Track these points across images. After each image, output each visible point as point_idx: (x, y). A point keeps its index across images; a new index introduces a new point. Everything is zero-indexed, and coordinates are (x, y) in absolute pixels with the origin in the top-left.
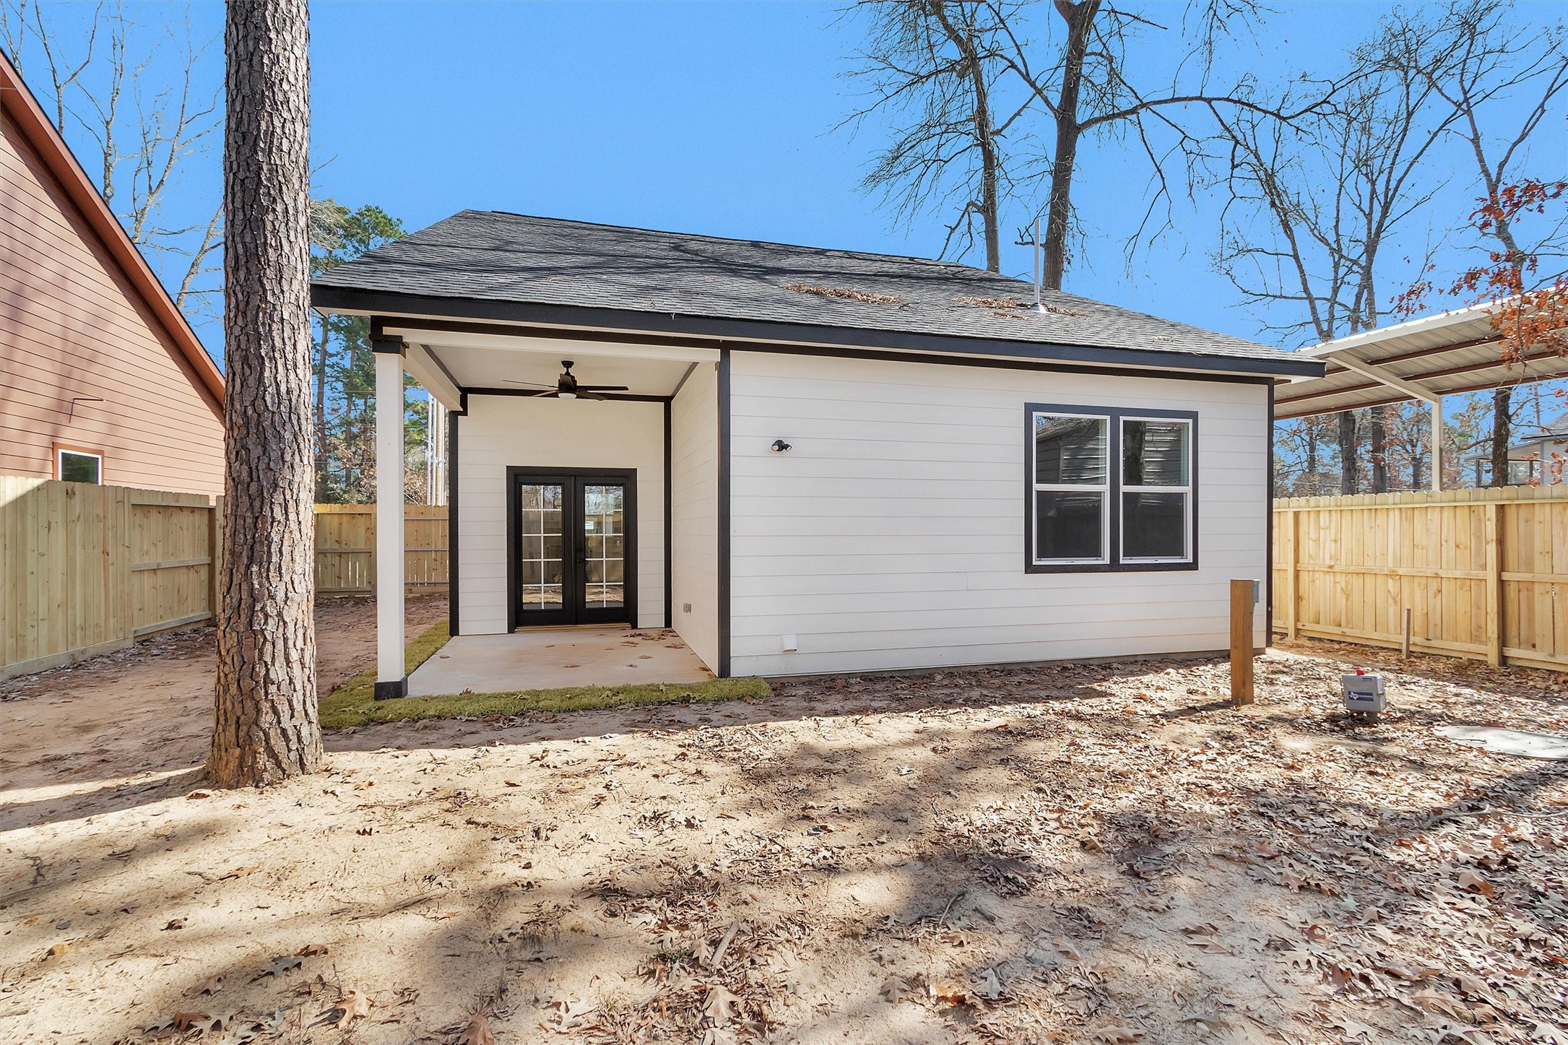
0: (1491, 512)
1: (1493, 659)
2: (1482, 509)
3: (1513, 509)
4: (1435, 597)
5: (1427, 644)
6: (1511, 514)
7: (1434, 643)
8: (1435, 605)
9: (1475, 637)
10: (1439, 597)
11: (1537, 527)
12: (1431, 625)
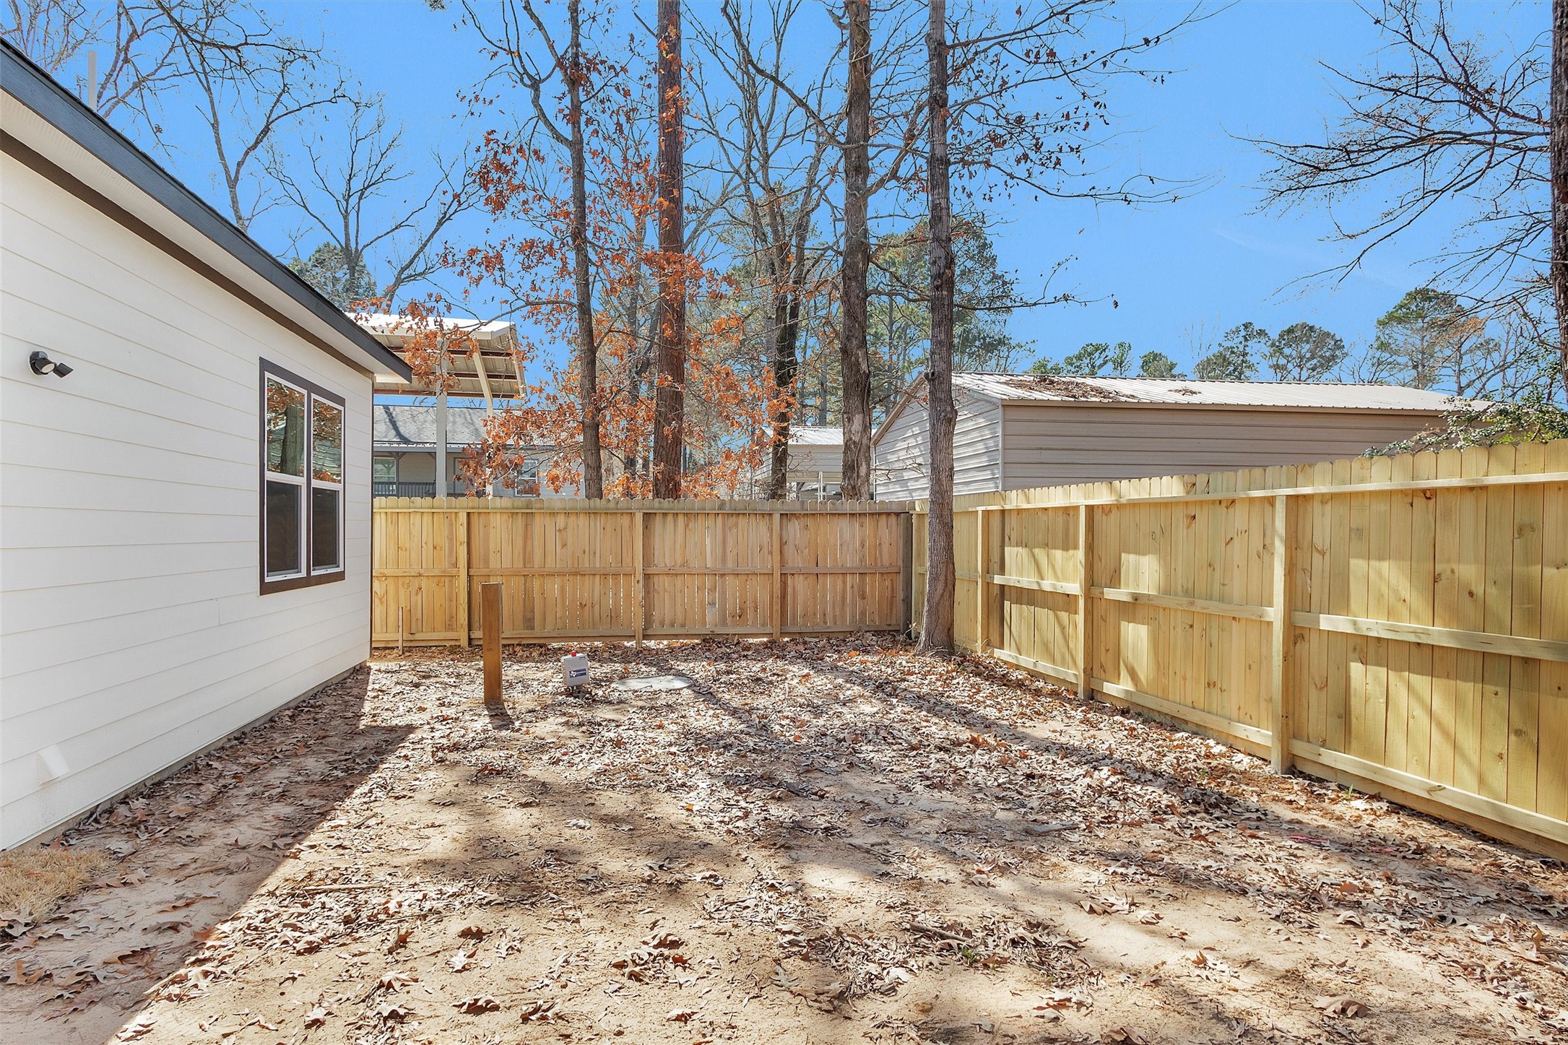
0: (463, 518)
1: (464, 642)
2: (453, 515)
3: (476, 515)
4: (417, 594)
5: (411, 637)
6: (474, 519)
7: (418, 636)
8: (416, 603)
9: (449, 627)
10: (420, 595)
11: (492, 531)
12: (414, 620)
